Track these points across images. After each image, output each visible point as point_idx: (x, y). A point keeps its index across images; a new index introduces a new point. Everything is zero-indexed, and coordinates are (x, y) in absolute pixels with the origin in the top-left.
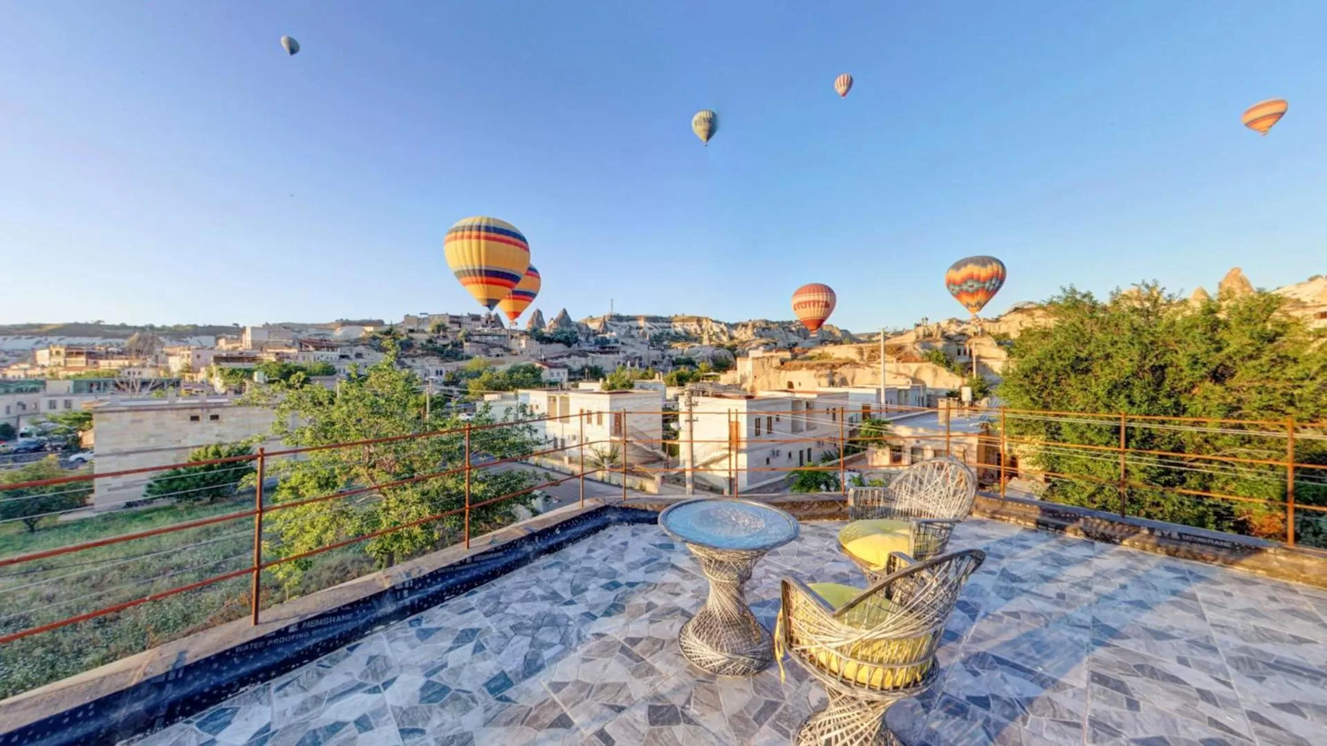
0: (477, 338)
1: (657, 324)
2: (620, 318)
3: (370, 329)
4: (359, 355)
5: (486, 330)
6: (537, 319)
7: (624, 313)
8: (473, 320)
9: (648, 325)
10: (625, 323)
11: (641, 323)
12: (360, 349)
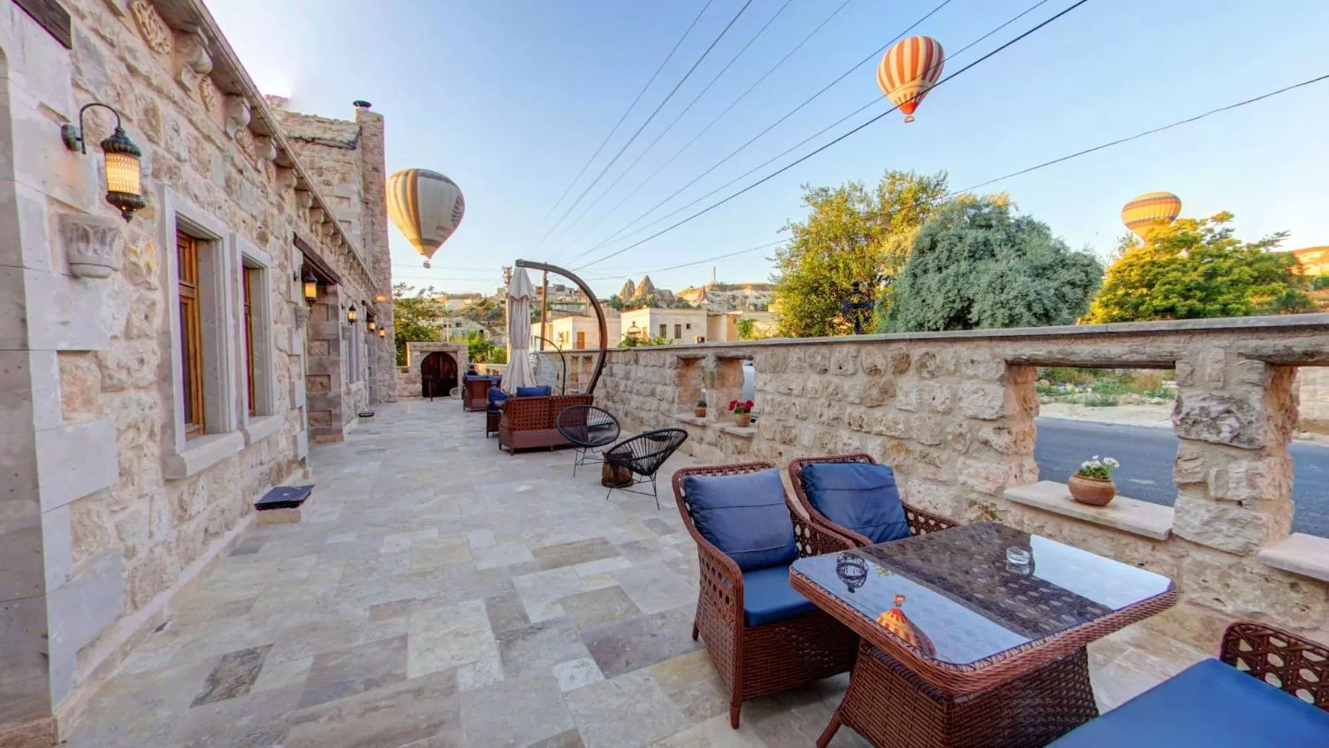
0: (559, 307)
1: (766, 293)
2: (723, 288)
3: (469, 301)
4: (458, 325)
5: (568, 299)
6: (629, 290)
7: (729, 281)
8: (558, 290)
9: (755, 293)
10: (729, 293)
11: (748, 292)
12: (460, 319)
